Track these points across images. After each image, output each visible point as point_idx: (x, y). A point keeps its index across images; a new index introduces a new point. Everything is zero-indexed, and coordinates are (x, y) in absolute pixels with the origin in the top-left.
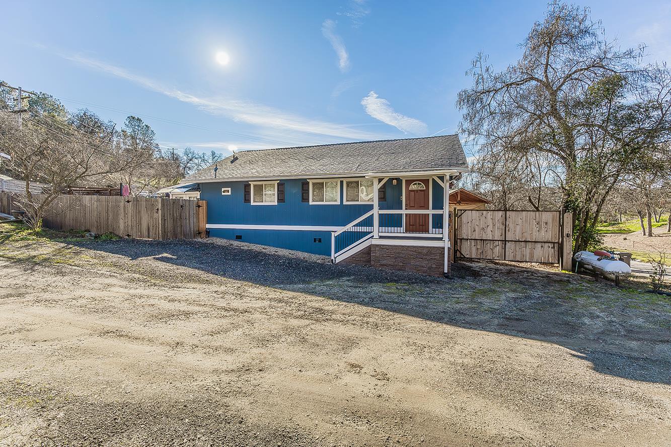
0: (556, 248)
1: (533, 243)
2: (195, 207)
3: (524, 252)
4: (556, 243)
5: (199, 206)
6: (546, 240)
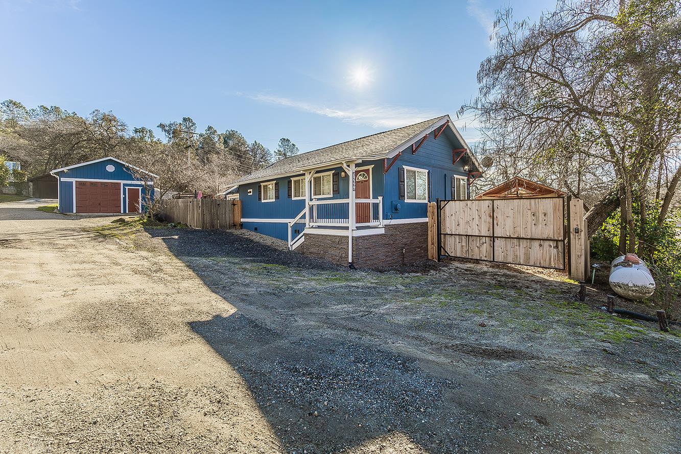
0: (560, 247)
1: (528, 240)
2: (230, 205)
3: (517, 251)
4: (560, 241)
5: (234, 205)
6: (545, 237)
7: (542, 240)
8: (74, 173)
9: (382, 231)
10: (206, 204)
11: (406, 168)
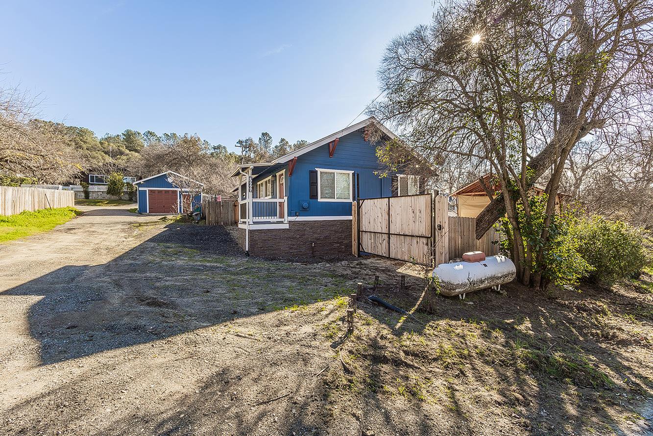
0: (429, 244)
1: (410, 237)
3: (403, 248)
4: (429, 238)
5: (235, 206)
6: (420, 234)
7: (419, 237)
8: (148, 183)
9: (287, 226)
10: (212, 205)
11: (319, 170)
